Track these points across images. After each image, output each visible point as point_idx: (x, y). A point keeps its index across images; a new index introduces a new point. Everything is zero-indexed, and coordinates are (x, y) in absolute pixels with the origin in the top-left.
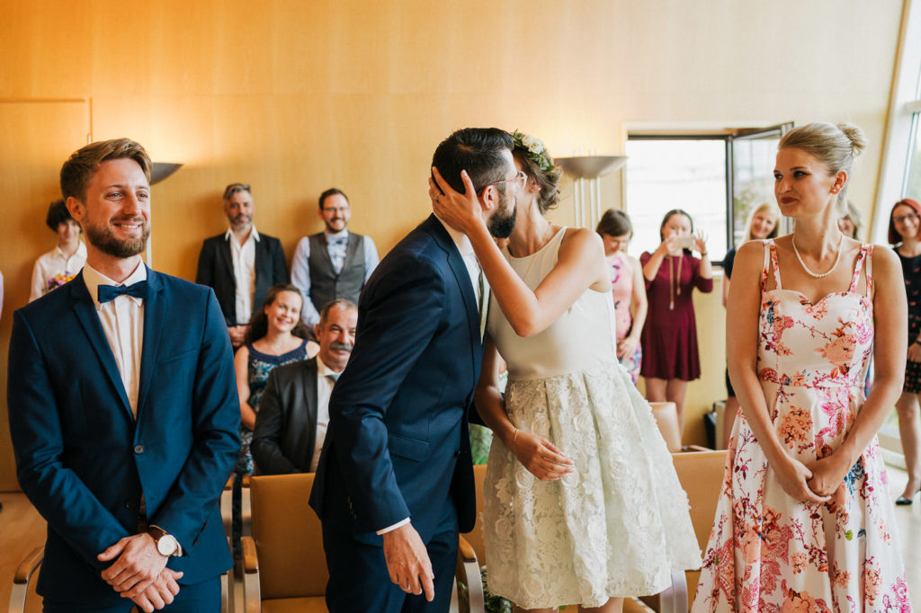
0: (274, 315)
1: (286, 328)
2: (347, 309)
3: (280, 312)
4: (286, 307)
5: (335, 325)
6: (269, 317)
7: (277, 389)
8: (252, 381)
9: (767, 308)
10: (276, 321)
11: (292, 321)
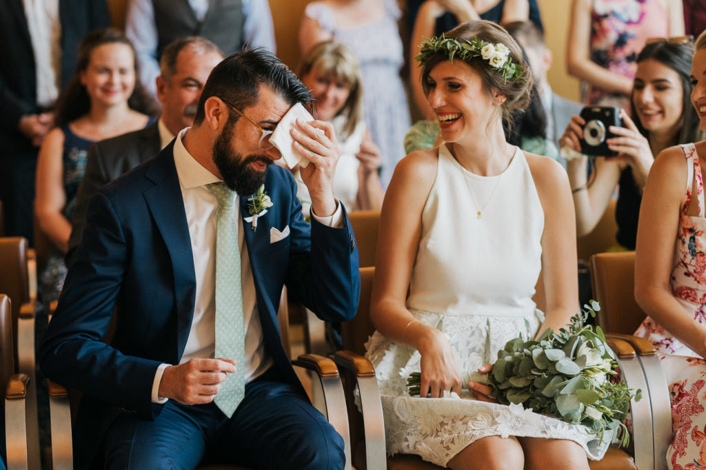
0: (95, 85)
1: (119, 100)
2: (206, 53)
3: (102, 79)
4: (109, 71)
5: (191, 79)
6: (90, 88)
7: (104, 174)
8: (69, 180)
9: (689, 236)
10: (99, 93)
11: (124, 87)
